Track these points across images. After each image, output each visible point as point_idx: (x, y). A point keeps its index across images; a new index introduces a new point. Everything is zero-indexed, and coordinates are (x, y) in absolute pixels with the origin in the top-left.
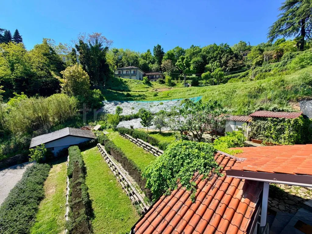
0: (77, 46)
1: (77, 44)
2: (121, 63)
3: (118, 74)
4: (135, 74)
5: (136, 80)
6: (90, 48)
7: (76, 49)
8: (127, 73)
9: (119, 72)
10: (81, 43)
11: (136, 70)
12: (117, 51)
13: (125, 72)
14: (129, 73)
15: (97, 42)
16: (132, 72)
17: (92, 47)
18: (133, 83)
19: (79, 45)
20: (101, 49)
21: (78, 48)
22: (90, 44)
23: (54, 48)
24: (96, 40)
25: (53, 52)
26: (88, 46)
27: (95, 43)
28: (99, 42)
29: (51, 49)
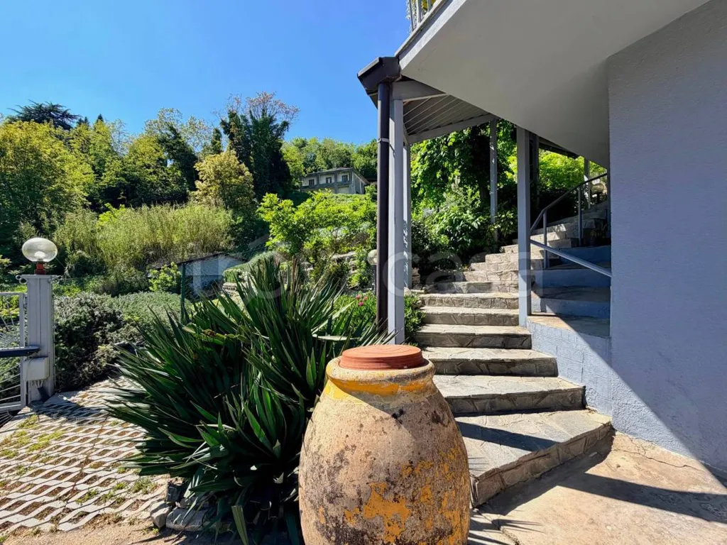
0: (223, 123)
1: (224, 119)
2: (313, 168)
3: (308, 185)
4: (346, 183)
5: (349, 195)
6: (251, 124)
7: (222, 131)
8: (329, 182)
9: (311, 182)
10: (232, 115)
11: (348, 174)
12: (304, 144)
13: (323, 181)
14: (333, 181)
15: (264, 114)
16: (340, 179)
17: (255, 122)
18: (343, 200)
19: (228, 121)
20: (275, 127)
21: (227, 127)
22: (252, 117)
23: (177, 127)
24: (263, 110)
25: (177, 136)
26: (246, 121)
27: (261, 114)
28: (268, 113)
29: (172, 129)
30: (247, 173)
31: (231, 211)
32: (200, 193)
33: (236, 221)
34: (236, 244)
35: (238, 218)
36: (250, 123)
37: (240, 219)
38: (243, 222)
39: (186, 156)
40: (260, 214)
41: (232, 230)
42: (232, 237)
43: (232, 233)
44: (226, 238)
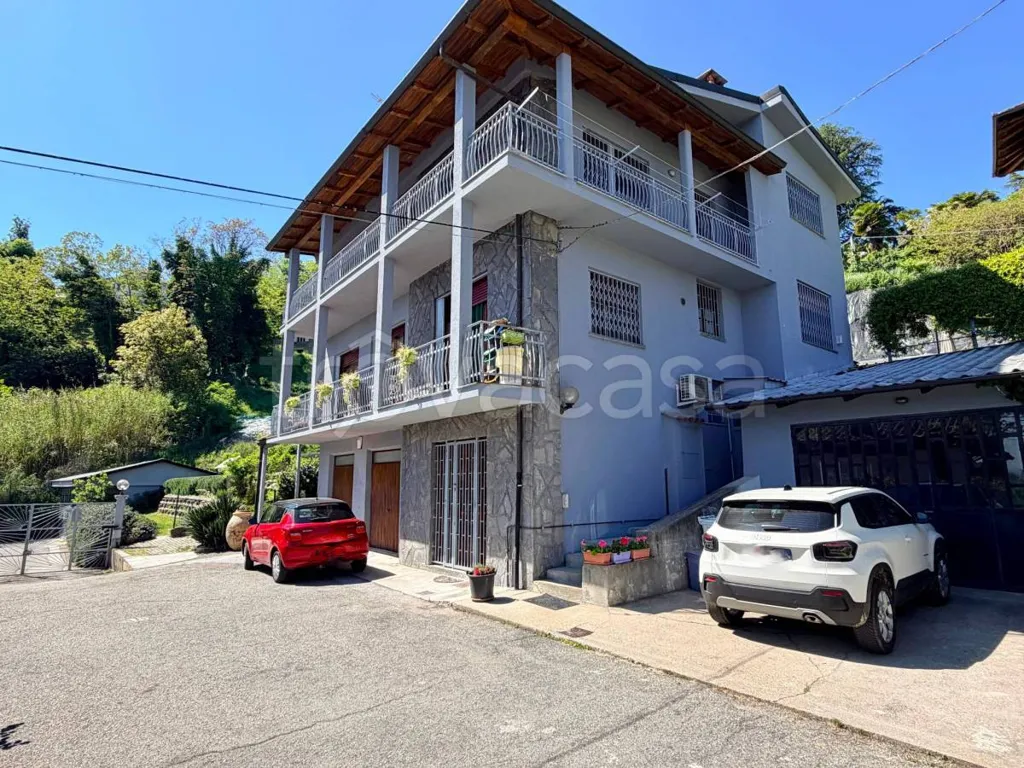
0: (167, 255)
1: (168, 249)
6: (211, 260)
7: (163, 264)
10: (183, 245)
15: (232, 246)
17: (218, 259)
19: (175, 251)
20: (247, 264)
21: (172, 261)
22: (213, 252)
23: (93, 258)
24: (233, 240)
25: (90, 271)
26: (203, 256)
27: (228, 246)
28: (240, 243)
29: (83, 261)
30: (199, 337)
31: (170, 395)
32: (124, 363)
33: (176, 407)
34: (174, 440)
35: (180, 404)
36: (210, 258)
37: (183, 406)
38: (187, 409)
39: (102, 303)
40: (212, 394)
41: (171, 422)
42: (169, 430)
43: (170, 426)
44: (161, 432)
